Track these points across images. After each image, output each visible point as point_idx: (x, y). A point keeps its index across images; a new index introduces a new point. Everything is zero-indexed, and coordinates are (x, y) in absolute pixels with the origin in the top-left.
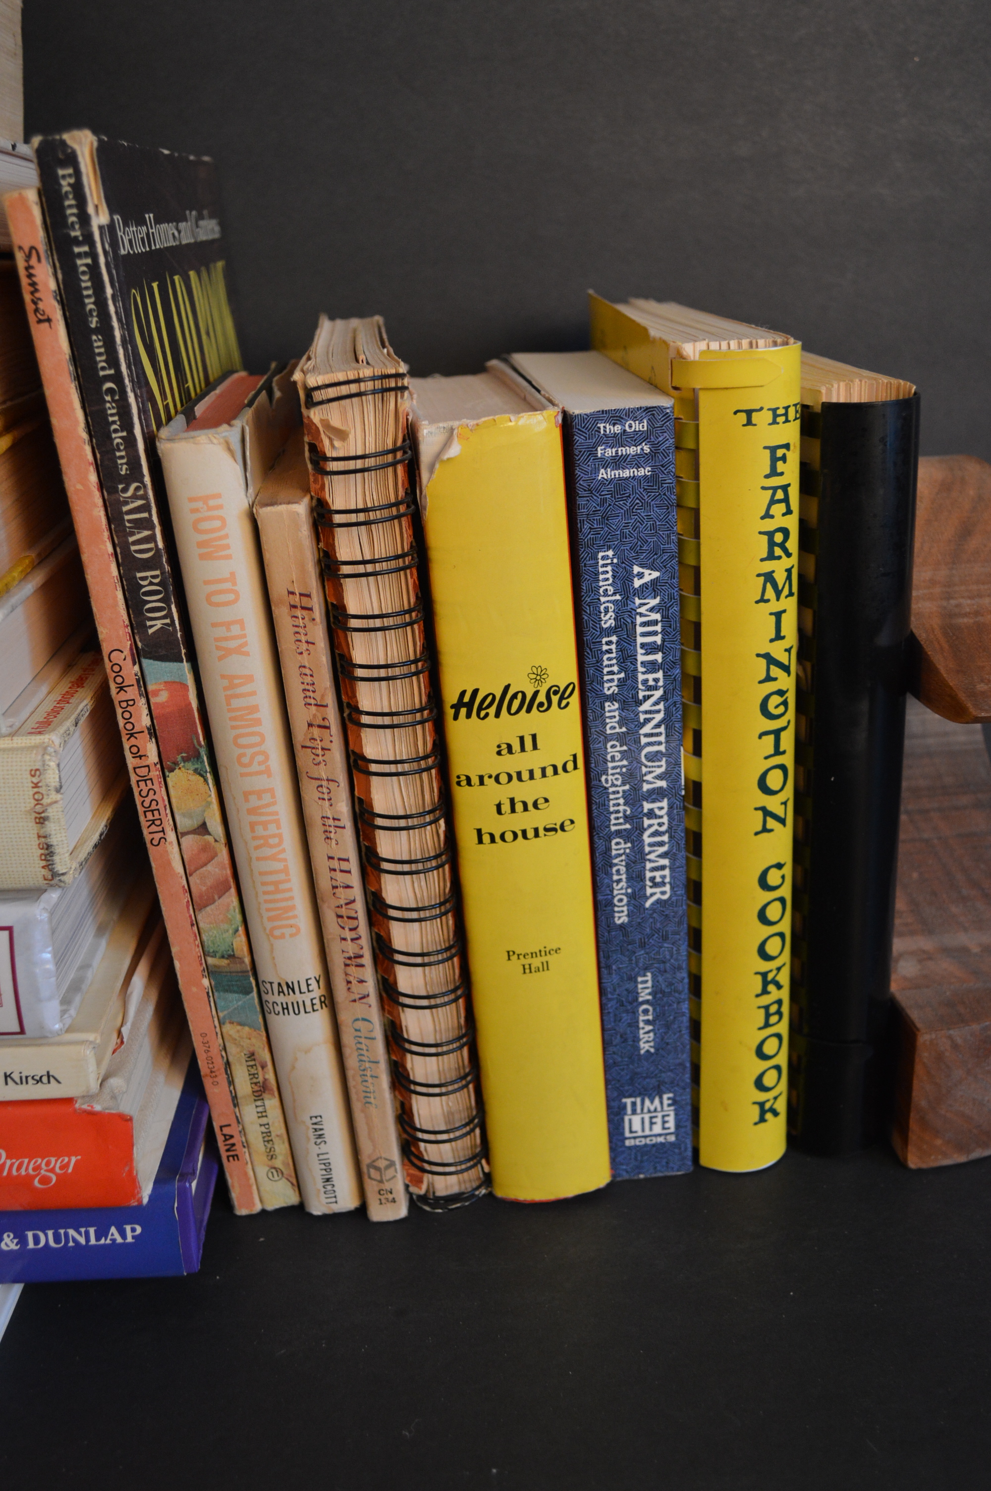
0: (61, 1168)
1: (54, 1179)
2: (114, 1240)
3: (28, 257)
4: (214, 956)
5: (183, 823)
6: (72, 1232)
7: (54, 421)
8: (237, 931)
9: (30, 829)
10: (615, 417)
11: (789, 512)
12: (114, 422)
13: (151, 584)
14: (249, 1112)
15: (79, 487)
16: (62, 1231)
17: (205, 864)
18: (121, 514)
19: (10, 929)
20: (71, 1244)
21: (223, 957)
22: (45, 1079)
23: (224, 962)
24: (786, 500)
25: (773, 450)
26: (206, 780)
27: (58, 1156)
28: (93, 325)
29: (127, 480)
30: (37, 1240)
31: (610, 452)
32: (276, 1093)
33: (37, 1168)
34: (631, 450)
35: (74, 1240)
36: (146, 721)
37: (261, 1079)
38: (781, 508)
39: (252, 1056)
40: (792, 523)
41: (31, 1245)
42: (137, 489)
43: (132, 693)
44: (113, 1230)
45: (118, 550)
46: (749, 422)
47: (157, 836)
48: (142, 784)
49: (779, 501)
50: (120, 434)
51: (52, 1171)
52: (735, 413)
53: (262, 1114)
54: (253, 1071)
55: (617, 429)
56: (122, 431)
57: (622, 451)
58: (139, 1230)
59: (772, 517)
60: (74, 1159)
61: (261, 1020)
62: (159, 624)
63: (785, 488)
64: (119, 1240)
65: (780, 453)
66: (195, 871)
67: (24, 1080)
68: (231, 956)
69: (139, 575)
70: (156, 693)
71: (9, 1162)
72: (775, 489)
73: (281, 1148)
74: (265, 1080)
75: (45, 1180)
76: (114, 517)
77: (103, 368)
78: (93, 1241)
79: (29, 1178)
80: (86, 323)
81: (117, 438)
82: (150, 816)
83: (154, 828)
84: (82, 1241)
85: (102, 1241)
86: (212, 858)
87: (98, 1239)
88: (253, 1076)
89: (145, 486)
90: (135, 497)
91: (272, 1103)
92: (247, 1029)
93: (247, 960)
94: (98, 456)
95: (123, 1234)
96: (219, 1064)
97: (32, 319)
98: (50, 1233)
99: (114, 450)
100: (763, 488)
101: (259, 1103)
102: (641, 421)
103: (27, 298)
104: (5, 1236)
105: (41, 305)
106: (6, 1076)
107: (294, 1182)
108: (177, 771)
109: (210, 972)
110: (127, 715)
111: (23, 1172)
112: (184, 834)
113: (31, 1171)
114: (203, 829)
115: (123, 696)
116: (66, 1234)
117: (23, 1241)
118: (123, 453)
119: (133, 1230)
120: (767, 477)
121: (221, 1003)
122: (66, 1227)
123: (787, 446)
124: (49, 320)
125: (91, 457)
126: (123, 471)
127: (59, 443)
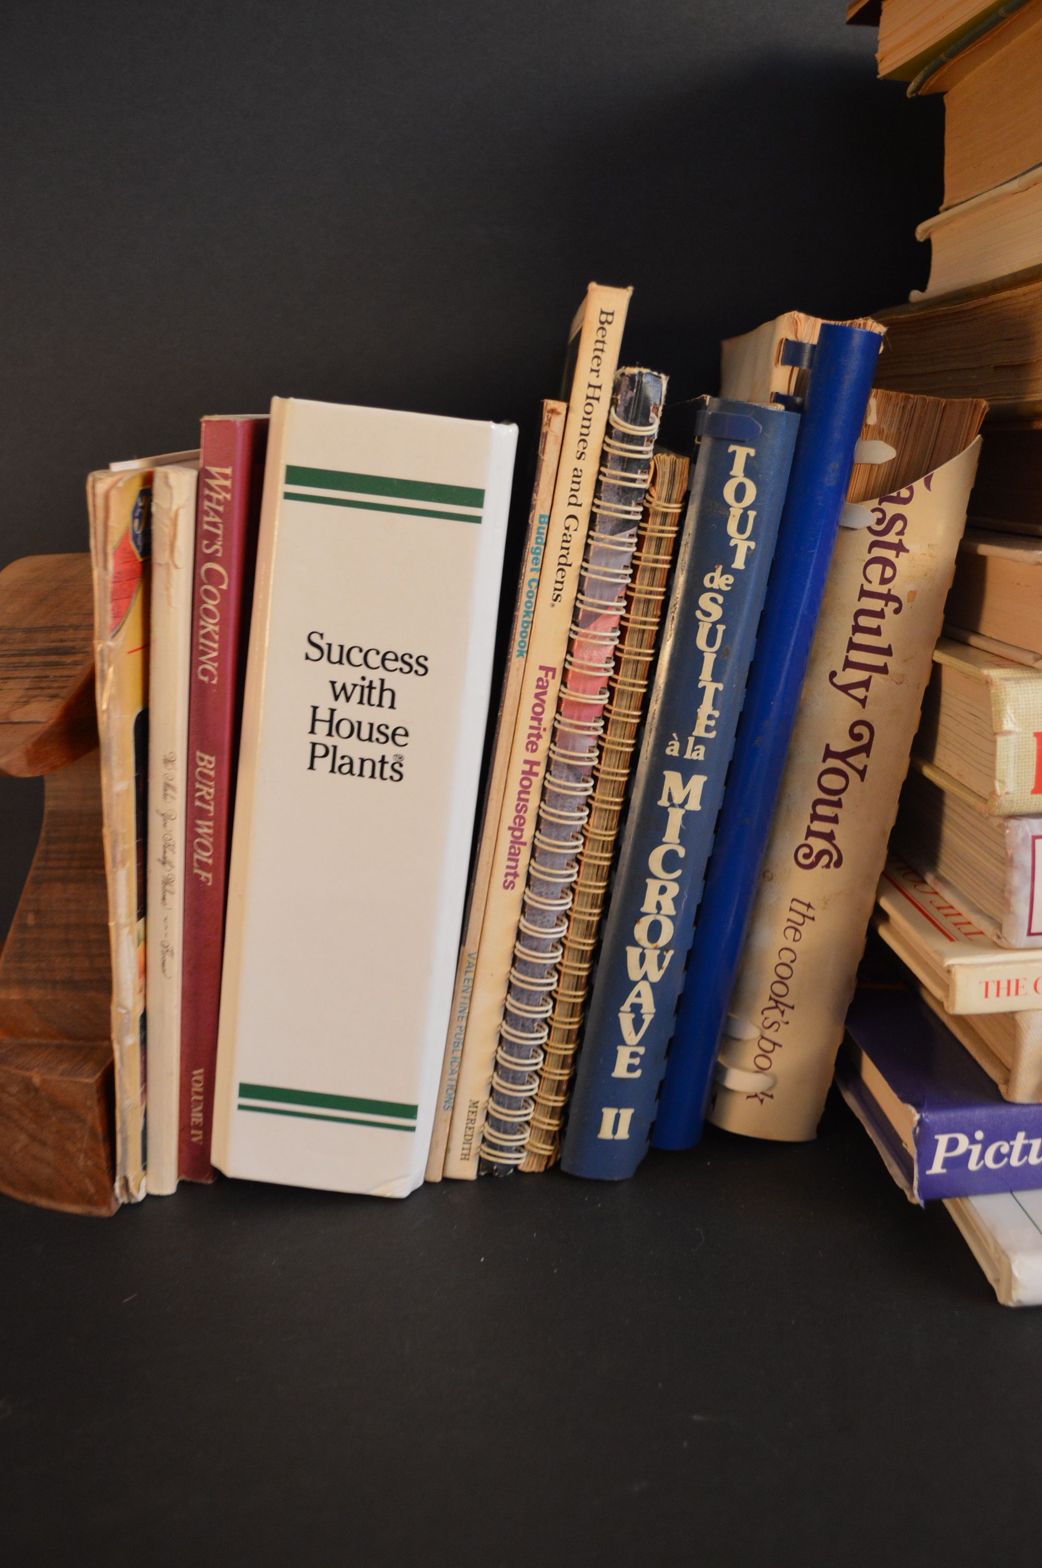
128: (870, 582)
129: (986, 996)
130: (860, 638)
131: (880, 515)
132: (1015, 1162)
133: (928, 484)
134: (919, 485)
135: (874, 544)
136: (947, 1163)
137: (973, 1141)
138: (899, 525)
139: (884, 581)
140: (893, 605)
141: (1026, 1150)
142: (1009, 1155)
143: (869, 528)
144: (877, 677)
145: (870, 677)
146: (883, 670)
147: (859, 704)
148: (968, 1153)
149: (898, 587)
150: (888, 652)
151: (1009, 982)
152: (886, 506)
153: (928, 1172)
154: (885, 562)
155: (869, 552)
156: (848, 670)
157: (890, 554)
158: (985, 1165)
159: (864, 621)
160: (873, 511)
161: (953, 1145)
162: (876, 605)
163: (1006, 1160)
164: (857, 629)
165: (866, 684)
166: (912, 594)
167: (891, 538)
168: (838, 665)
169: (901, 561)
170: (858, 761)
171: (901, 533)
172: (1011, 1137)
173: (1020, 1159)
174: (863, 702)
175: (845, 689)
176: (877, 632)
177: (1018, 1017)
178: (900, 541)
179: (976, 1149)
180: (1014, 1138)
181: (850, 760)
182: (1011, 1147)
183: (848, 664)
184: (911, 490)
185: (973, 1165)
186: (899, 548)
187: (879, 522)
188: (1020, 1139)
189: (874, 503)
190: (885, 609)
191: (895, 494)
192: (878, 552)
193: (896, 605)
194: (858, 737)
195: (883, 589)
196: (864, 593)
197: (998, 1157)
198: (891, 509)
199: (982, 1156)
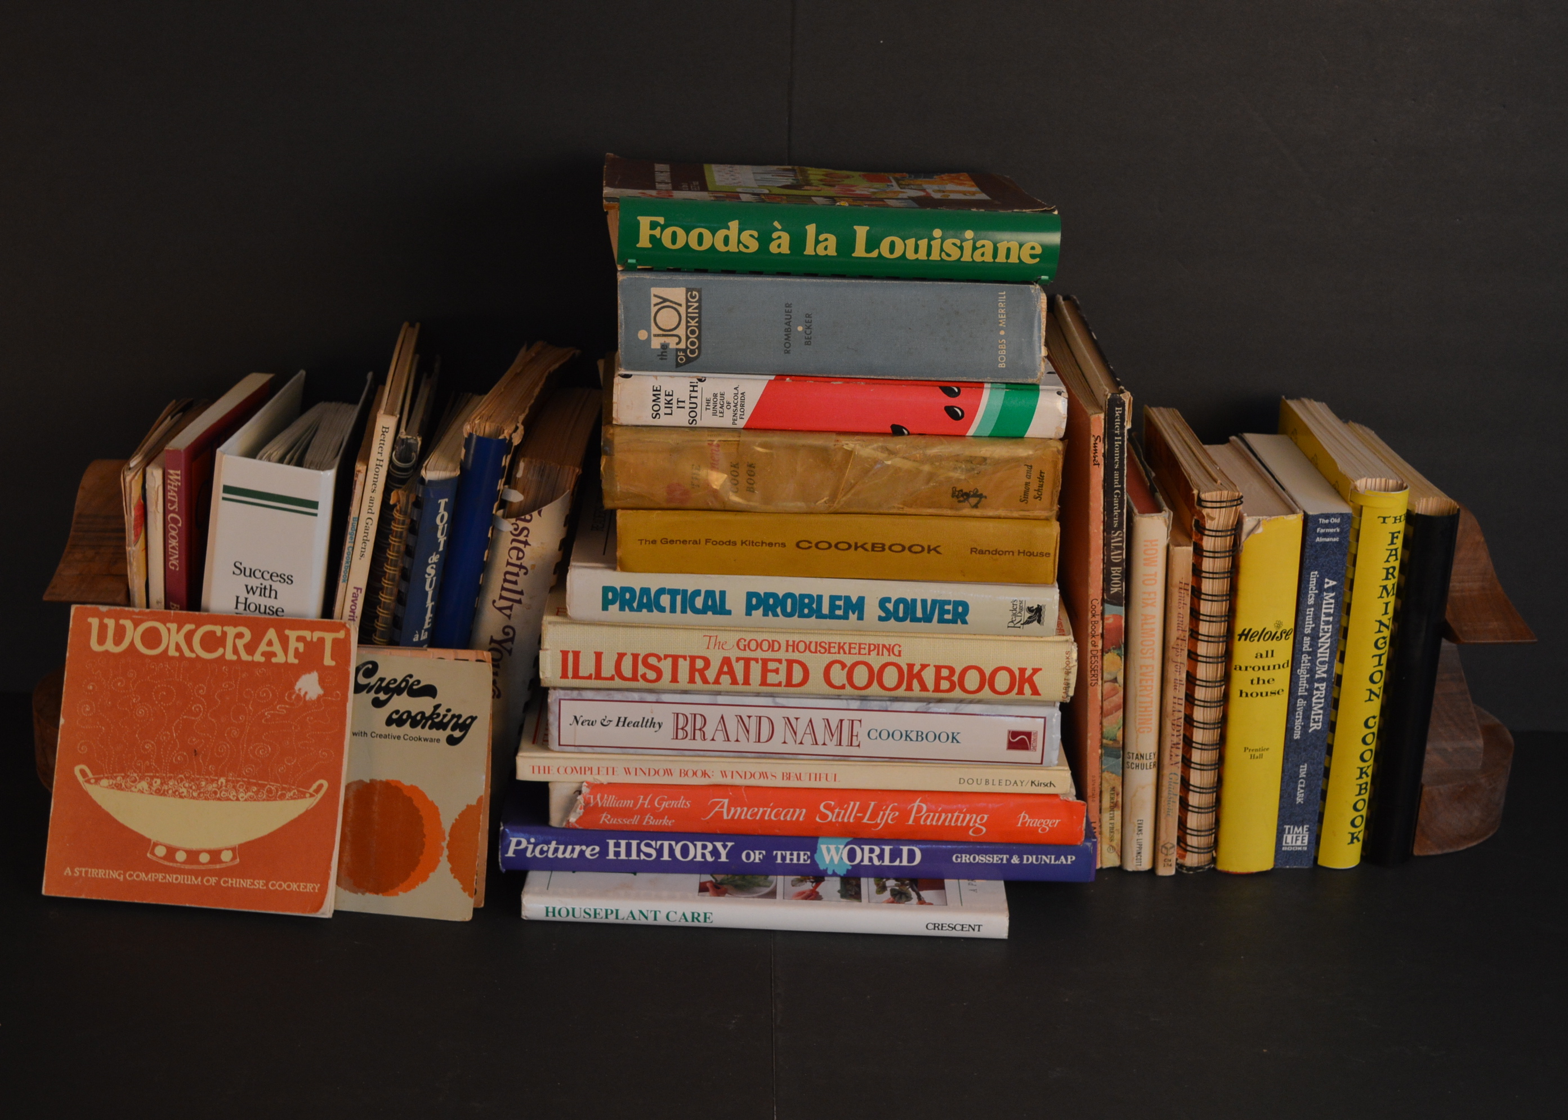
0: (1052, 824)
1: (1048, 829)
2: (1062, 862)
3: (1096, 439)
4: (1107, 739)
5: (1106, 676)
6: (1044, 857)
7: (1091, 504)
8: (1119, 728)
9: (1063, 676)
10: (1327, 516)
11: (1397, 559)
12: (1116, 505)
13: (1117, 573)
14: (1106, 816)
15: (1096, 531)
16: (1040, 856)
17: (1112, 696)
18: (1110, 543)
19: (1045, 718)
20: (1043, 863)
21: (1111, 740)
22: (1049, 785)
23: (1111, 742)
24: (1396, 555)
25: (1393, 534)
26: (1121, 658)
27: (1051, 819)
28: (1116, 467)
29: (1116, 530)
30: (1028, 859)
31: (1322, 531)
32: (1121, 808)
33: (1041, 824)
34: (1332, 530)
35: (1045, 861)
36: (1100, 631)
37: (1115, 800)
38: (1394, 558)
39: (1113, 789)
40: (1397, 564)
41: (1025, 862)
42: (1120, 533)
43: (1098, 618)
44: (1062, 857)
45: (1105, 557)
46: (1384, 522)
47: (1094, 682)
48: (1093, 658)
49: (1393, 555)
50: (1117, 511)
51: (1048, 825)
52: (1379, 517)
53: (1112, 818)
54: (1112, 796)
55: (1327, 521)
56: (1118, 509)
57: (1328, 530)
58: (1074, 858)
59: (1389, 562)
60: (1057, 821)
61: (1121, 771)
62: (1116, 590)
63: (1396, 550)
64: (1064, 862)
65: (1396, 535)
66: (1108, 698)
67: (1039, 785)
68: (1115, 740)
69: (1112, 568)
70: (1108, 619)
71: (1029, 820)
72: (1392, 550)
73: (1117, 836)
74: (1117, 801)
75: (1044, 830)
76: (1107, 544)
77: (1116, 485)
78: (1053, 862)
79: (1037, 828)
80: (1114, 466)
81: (1116, 513)
82: (1093, 673)
83: (1093, 678)
84: (1048, 861)
85: (1057, 862)
86: (1116, 694)
87: (1055, 861)
88: (1112, 798)
89: (1123, 533)
90: (1118, 537)
91: (1118, 813)
92: (1114, 775)
93: (1121, 742)
94: (1106, 518)
95: (1066, 860)
96: (1098, 791)
97: (1092, 463)
98: (1034, 857)
99: (1113, 517)
100: (1387, 550)
101: (1112, 812)
102: (1337, 518)
103: (1092, 455)
104: (1014, 857)
105: (1097, 458)
106: (1032, 782)
107: (1120, 854)
108: (1109, 653)
109: (1102, 746)
110: (1093, 627)
111: (1035, 825)
112: (1105, 682)
113: (1038, 825)
114: (1115, 680)
115: (1094, 619)
116: (1041, 858)
117: (1022, 860)
118: (1117, 518)
119: (1071, 858)
120: (1389, 545)
121: (1104, 762)
122: (1042, 854)
123: (1399, 532)
124: (1099, 464)
125: (1102, 519)
126: (1115, 526)
127: (1090, 512)
128: (511, 558)
129: (533, 772)
130: (507, 585)
131: (516, 527)
132: (550, 855)
133: (539, 513)
134: (535, 514)
135: (513, 540)
136: (515, 852)
137: (529, 843)
138: (525, 532)
139: (518, 559)
140: (523, 571)
141: (556, 850)
142: (547, 851)
143: (511, 532)
144: (516, 606)
145: (512, 605)
146: (519, 602)
147: (507, 618)
148: (526, 848)
149: (525, 562)
150: (521, 593)
151: (544, 767)
152: (518, 522)
153: (506, 855)
154: (519, 550)
155: (511, 543)
156: (501, 600)
157: (521, 546)
158: (535, 855)
159: (508, 577)
160: (513, 524)
161: (519, 843)
162: (515, 570)
163: (545, 854)
164: (505, 580)
165: (510, 608)
166: (533, 567)
167: (522, 538)
168: (497, 598)
169: (527, 550)
170: (507, 645)
171: (527, 536)
172: (548, 843)
173: (553, 854)
174: (509, 617)
175: (500, 609)
176: (515, 583)
177: (550, 785)
178: (526, 540)
179: (531, 847)
180: (550, 844)
181: (504, 645)
182: (549, 848)
183: (501, 597)
184: (531, 516)
185: (529, 854)
186: (526, 543)
187: (516, 530)
188: (553, 845)
189: (513, 520)
190: (520, 572)
191: (523, 517)
192: (515, 544)
193: (525, 571)
194: (507, 634)
195: (518, 563)
196: (508, 564)
197: (542, 852)
198: (522, 524)
199: (533, 851)
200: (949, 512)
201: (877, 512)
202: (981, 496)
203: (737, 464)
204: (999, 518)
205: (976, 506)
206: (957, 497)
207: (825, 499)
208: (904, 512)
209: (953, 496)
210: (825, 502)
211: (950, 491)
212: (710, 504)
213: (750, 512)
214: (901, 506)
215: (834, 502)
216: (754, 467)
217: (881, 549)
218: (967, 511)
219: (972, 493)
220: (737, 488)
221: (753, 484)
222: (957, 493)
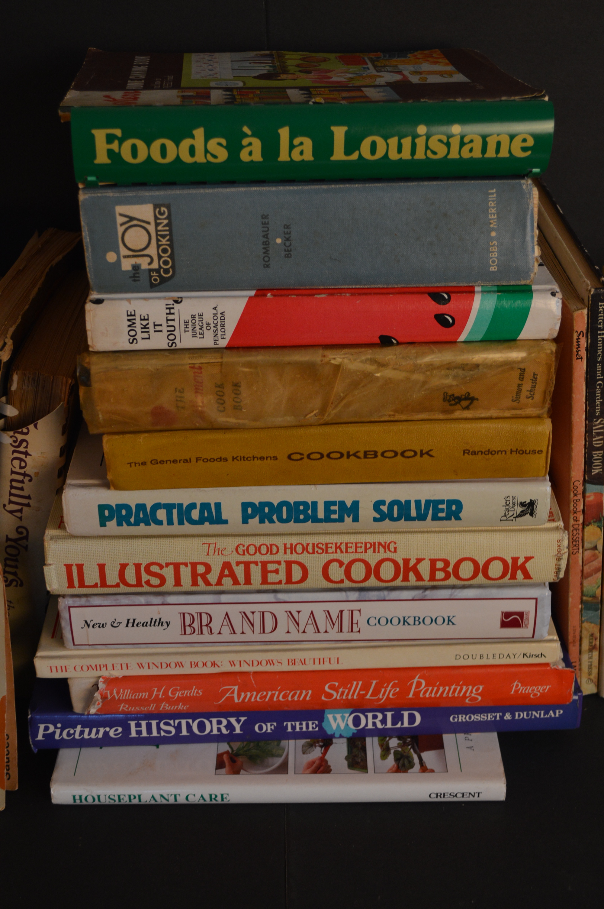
0: (543, 690)
1: (539, 694)
2: (551, 716)
3: (579, 335)
4: (587, 596)
5: (587, 545)
6: (534, 713)
7: (574, 395)
8: (599, 587)
9: (554, 562)
12: (598, 396)
13: (598, 456)
14: (585, 657)
15: (578, 420)
16: (530, 712)
17: (592, 561)
18: (592, 430)
19: (537, 598)
20: (533, 717)
21: (590, 597)
22: (540, 656)
23: (590, 599)
26: (601, 530)
27: (542, 685)
28: (599, 360)
29: (599, 417)
30: (519, 715)
32: (598, 649)
33: (533, 690)
35: (535, 716)
36: (582, 507)
37: (593, 644)
39: (592, 635)
41: (517, 717)
42: (602, 421)
43: (580, 497)
44: (551, 712)
45: (587, 443)
47: (575, 551)
48: (575, 531)
50: (600, 400)
51: (539, 691)
53: (591, 658)
54: (591, 641)
56: (601, 399)
58: (562, 712)
60: (548, 687)
61: (599, 621)
62: (597, 471)
64: (553, 716)
66: (588, 563)
67: (531, 656)
68: (594, 597)
69: (593, 453)
70: (589, 497)
71: (521, 688)
73: (595, 671)
74: (595, 645)
75: (535, 695)
76: (589, 431)
77: (599, 376)
78: (542, 716)
79: (529, 694)
80: (596, 359)
81: (598, 402)
82: (574, 543)
83: (575, 548)
84: (538, 716)
85: (546, 716)
86: (596, 559)
87: (544, 715)
88: (590, 643)
90: (600, 424)
91: (596, 654)
92: (593, 625)
93: (600, 598)
94: (588, 408)
95: (555, 714)
96: (578, 637)
97: (574, 357)
98: (525, 713)
99: (595, 406)
101: (590, 653)
103: (575, 350)
104: (507, 714)
105: (579, 353)
106: (524, 654)
107: (597, 684)
108: (590, 526)
109: (582, 602)
110: (575, 505)
111: (527, 692)
112: (586, 550)
113: (530, 691)
114: (595, 548)
115: (575, 498)
116: (532, 714)
117: (513, 716)
118: (599, 408)
119: (559, 712)
121: (584, 614)
122: (532, 710)
124: (581, 358)
125: (585, 409)
126: (597, 415)
127: (573, 403)
128: (15, 468)
129: (51, 671)
130: (14, 491)
131: (15, 439)
132: (77, 736)
133: (36, 426)
134: (31, 427)
135: (14, 452)
136: (44, 735)
137: (56, 728)
138: (24, 444)
139: (21, 468)
140: (27, 478)
141: (82, 732)
142: (74, 734)
143: (11, 444)
144: (25, 509)
145: (22, 508)
146: (28, 505)
147: (18, 519)
148: (54, 733)
149: (28, 470)
150: (29, 497)
151: (61, 667)
152: (16, 435)
153: (36, 739)
154: (21, 460)
155: (13, 454)
156: (11, 504)
157: (23, 456)
158: (62, 737)
159: (14, 484)
160: (11, 437)
161: (46, 729)
162: (20, 478)
163: (73, 736)
164: (12, 487)
165: (21, 511)
166: (37, 474)
167: (21, 449)
168: (7, 502)
169: (28, 459)
170: (23, 542)
171: (26, 447)
172: (74, 727)
173: (80, 736)
174: (21, 518)
175: (11, 512)
176: (22, 489)
177: (69, 680)
178: (26, 451)
179: (58, 731)
180: (76, 727)
181: (19, 542)
182: (75, 731)
183: (10, 502)
184: (28, 429)
185: (57, 737)
186: (26, 454)
187: (15, 442)
188: (79, 728)
189: (11, 433)
190: (24, 480)
191: (20, 430)
192: (16, 455)
193: (29, 478)
194: (21, 533)
195: (22, 471)
196: (12, 472)
197: (69, 734)
198: (20, 437)
199: (61, 734)
200: (441, 416)
201: (368, 420)
202: (472, 399)
203: (222, 384)
204: (491, 418)
205: (467, 408)
206: (449, 401)
207: (315, 412)
208: (396, 419)
209: (444, 400)
210: (315, 415)
211: (442, 396)
212: (197, 425)
213: (240, 429)
214: (392, 413)
215: (323, 415)
216: (240, 386)
217: (373, 456)
218: (458, 414)
219: (463, 397)
220: (224, 408)
221: (240, 402)
222: (448, 398)
